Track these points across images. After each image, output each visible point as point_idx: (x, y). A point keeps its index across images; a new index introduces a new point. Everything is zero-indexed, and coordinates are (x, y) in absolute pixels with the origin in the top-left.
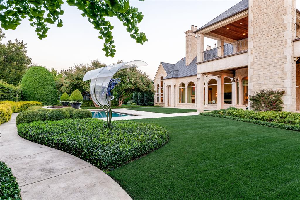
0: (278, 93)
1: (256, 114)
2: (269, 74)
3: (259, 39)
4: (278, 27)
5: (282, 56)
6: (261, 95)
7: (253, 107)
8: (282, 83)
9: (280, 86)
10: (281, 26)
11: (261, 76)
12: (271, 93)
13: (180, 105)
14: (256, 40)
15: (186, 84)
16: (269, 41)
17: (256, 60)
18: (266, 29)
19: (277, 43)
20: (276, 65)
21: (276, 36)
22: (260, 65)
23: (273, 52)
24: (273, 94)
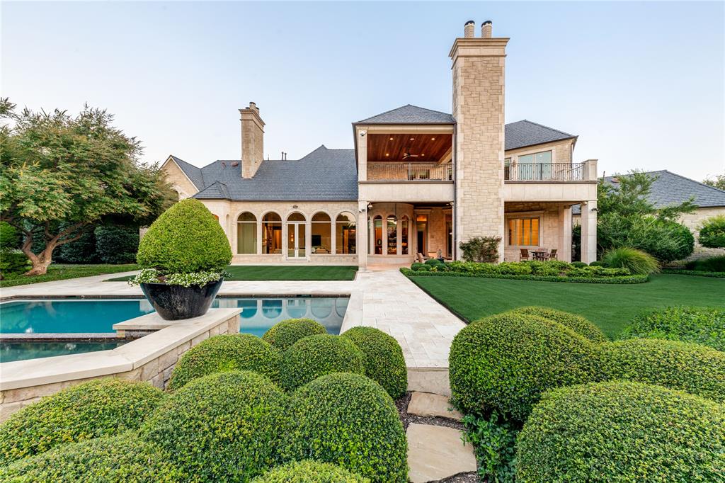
0: (493, 240)
1: (469, 265)
2: (483, 217)
3: (471, 170)
4: (493, 162)
5: (496, 197)
6: (475, 242)
7: (464, 258)
8: (496, 229)
9: (494, 232)
10: (495, 162)
11: (473, 218)
12: (485, 240)
13: (242, 259)
14: (468, 170)
15: (258, 215)
16: (482, 176)
17: (468, 196)
18: (480, 160)
19: (493, 181)
20: (490, 206)
21: (490, 172)
22: (472, 204)
23: (486, 191)
24: (487, 241)
